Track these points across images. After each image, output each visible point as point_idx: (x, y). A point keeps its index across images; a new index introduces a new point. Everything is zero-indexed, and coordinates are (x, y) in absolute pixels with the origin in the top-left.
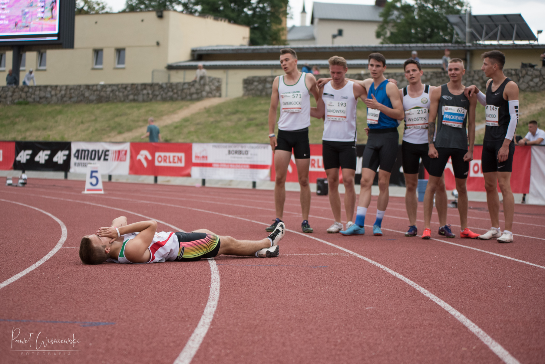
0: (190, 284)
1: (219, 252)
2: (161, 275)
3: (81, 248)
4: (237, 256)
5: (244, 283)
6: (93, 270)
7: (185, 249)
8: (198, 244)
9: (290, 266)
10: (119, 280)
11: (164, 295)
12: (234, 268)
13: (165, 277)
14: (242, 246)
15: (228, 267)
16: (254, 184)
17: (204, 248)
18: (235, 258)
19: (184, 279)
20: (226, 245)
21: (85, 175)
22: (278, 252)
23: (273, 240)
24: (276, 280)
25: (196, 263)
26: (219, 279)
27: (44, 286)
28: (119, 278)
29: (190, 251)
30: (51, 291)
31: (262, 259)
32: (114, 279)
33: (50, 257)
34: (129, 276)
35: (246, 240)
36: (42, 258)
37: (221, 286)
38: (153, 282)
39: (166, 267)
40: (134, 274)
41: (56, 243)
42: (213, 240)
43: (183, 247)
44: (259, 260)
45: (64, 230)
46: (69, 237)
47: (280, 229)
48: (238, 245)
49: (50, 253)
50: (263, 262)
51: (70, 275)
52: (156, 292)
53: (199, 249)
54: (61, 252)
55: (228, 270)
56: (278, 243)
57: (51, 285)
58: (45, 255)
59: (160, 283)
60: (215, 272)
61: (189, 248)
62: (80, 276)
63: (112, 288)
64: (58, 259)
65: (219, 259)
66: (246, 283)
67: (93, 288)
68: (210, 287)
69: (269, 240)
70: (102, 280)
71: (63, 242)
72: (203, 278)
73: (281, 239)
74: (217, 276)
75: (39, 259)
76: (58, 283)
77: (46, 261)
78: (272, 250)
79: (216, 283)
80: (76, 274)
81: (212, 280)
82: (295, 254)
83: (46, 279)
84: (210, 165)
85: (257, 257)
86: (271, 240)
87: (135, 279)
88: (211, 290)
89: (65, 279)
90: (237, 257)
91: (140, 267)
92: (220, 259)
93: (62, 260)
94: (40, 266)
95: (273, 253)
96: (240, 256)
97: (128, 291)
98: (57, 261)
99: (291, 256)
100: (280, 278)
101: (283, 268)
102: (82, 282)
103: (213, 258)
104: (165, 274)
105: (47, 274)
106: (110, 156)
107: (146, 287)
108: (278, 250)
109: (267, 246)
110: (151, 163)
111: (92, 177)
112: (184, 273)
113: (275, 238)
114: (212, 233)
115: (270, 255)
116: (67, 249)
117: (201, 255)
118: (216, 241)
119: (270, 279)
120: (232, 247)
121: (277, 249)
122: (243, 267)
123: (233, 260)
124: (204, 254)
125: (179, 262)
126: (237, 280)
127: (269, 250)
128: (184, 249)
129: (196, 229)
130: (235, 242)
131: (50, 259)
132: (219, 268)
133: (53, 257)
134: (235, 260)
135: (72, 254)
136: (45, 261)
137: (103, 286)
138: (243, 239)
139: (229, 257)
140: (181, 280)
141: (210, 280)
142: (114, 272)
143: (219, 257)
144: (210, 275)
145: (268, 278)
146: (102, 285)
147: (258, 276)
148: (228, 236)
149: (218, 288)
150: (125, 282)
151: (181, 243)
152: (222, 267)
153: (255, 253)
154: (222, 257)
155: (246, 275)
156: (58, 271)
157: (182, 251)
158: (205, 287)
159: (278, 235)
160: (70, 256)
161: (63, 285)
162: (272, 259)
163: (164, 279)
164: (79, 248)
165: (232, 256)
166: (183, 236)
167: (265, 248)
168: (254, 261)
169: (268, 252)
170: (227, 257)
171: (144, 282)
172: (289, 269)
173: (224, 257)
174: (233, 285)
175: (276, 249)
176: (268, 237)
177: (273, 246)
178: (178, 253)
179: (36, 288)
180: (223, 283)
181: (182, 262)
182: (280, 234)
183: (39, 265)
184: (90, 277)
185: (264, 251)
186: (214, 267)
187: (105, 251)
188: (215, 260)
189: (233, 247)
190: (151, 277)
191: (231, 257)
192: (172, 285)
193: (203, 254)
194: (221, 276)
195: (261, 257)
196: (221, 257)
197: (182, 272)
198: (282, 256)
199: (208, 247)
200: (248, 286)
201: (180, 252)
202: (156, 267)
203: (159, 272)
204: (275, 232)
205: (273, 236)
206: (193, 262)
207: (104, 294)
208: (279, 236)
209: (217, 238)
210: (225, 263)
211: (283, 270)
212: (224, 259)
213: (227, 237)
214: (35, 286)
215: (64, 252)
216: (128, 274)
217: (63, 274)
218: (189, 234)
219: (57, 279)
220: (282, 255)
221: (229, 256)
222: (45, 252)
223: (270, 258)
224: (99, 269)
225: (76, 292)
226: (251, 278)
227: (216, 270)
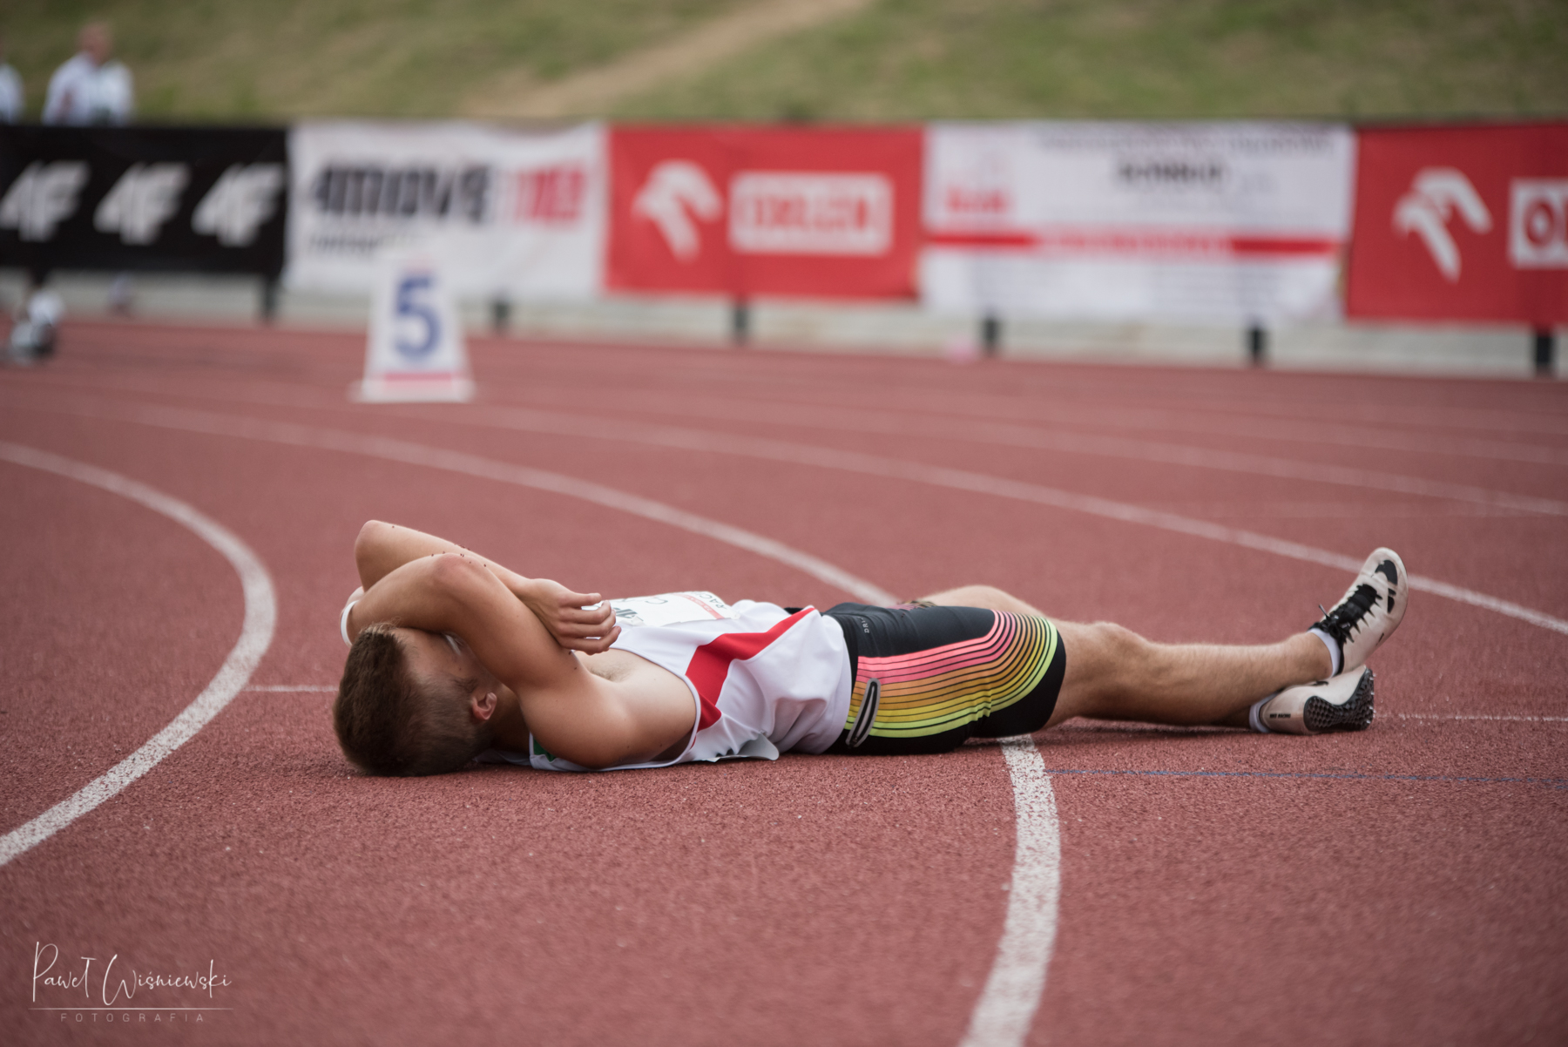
0: (905, 876)
1: (1058, 705)
2: (757, 828)
3: (348, 684)
4: (1152, 726)
5: (1184, 867)
6: (408, 805)
7: (883, 691)
8: (950, 665)
9: (1434, 777)
10: (541, 854)
11: (769, 933)
12: (1139, 791)
13: (778, 839)
14: (1176, 675)
15: (1106, 785)
16: (1257, 339)
17: (983, 686)
18: (1141, 735)
19: (878, 850)
20: (1096, 669)
21: (363, 300)
22: (1371, 702)
23: (1340, 643)
24: (1357, 853)
25: (938, 762)
26: (1054, 847)
27: (150, 897)
28: (541, 847)
29: (909, 703)
30: (187, 922)
31: (1286, 740)
32: (514, 848)
33: (181, 741)
34: (593, 834)
35: (1200, 641)
36: (142, 744)
37: (1067, 884)
38: (717, 863)
39: (785, 785)
40: (618, 823)
41: (214, 666)
42: (1027, 644)
43: (874, 684)
44: (1268, 746)
45: (260, 594)
46: (283, 629)
47: (1380, 583)
48: (1161, 671)
49: (184, 716)
50: (1290, 757)
51: (290, 835)
52: (733, 919)
53: (957, 690)
54: (243, 711)
55: (1107, 798)
56: (1368, 655)
57: (188, 889)
58: (157, 730)
59: (754, 870)
60: (1036, 808)
61: (906, 687)
62: (338, 836)
63: (503, 900)
64: (225, 749)
65: (1059, 743)
66: (1198, 868)
67: (407, 901)
68: (1007, 893)
69: (1321, 644)
70: (452, 856)
71: (255, 660)
72: (974, 843)
73: (1382, 638)
74: (1049, 829)
75: (126, 753)
76: (224, 878)
77: (163, 763)
78: (1338, 691)
79: (1038, 870)
80: (320, 827)
81: (1021, 852)
82: (1463, 711)
83: (163, 859)
84: (1017, 241)
85: (1257, 732)
86: (1330, 644)
87: (624, 850)
88: (1014, 907)
89: (261, 857)
90: (1156, 731)
91: (653, 788)
92: (1066, 743)
93: (248, 756)
94: (132, 786)
95: (1343, 708)
96: (1169, 723)
97: (588, 913)
98: (221, 760)
99: (1440, 725)
100: (1378, 841)
101: (1395, 790)
102: (350, 870)
103: (1028, 736)
104: (780, 823)
105: (166, 829)
106: (503, 198)
107: (678, 893)
108: (1367, 694)
109: (1310, 674)
110: (713, 231)
111: (404, 309)
112: (876, 817)
113: (1353, 631)
114: (1024, 610)
115: (1322, 719)
116: (275, 695)
117: (966, 720)
118: (1043, 650)
119: (1322, 846)
120: (1127, 680)
121: (1364, 687)
122: (1185, 785)
123: (1134, 747)
124: (980, 714)
125: (853, 761)
126: (1151, 851)
127: (1324, 693)
128: (880, 694)
129: (945, 586)
130: (1145, 656)
131: (182, 748)
132: (1056, 789)
133: (200, 738)
134: (1145, 749)
135: (298, 722)
136: (159, 758)
137: (459, 887)
138: (1188, 637)
139: (1111, 731)
140: (860, 851)
141: (1008, 853)
142: (517, 813)
143: (1061, 731)
144: (1011, 825)
145: (1311, 845)
146: (453, 883)
147: (1262, 834)
148: (1104, 624)
149: (1052, 896)
150: (571, 864)
151: (861, 659)
152: (1075, 783)
153: (1248, 708)
154: (1078, 730)
155: (1197, 827)
156: (226, 812)
157: (870, 701)
158: (981, 892)
159: (1367, 616)
160: (289, 733)
161: (249, 884)
162: (1336, 739)
163: (774, 847)
164: (334, 689)
165: (1129, 725)
166: (871, 626)
167: (1302, 682)
168: (1240, 751)
169: (1314, 704)
170: (1099, 730)
171: (669, 866)
172: (1425, 792)
173: (1086, 730)
174: (1128, 881)
175: (1359, 687)
176: (1317, 625)
177: (1340, 670)
178: (847, 712)
179: (108, 908)
180: (1079, 870)
181: (868, 760)
182: (1379, 609)
183: (127, 782)
184: (394, 843)
185: (1295, 700)
186: (1032, 786)
187: (471, 710)
188: (1040, 744)
189: (1129, 678)
190: (708, 838)
191: (1124, 731)
192: (815, 879)
193: (976, 717)
194: (1066, 829)
195: (1279, 728)
196: (1069, 730)
197: (865, 809)
198: (1392, 727)
199: (1000, 680)
200: (1209, 883)
201: (859, 709)
202: (735, 784)
203: (749, 812)
204: (1351, 599)
205: (1342, 621)
206: (927, 758)
207: (464, 932)
208: (1375, 619)
209: (1046, 633)
210: (1093, 763)
211: (1394, 801)
212: (1088, 742)
213: (1102, 630)
214: (103, 898)
215: (260, 711)
216: (588, 822)
217: (254, 826)
218: (902, 614)
219: (218, 855)
220: (1389, 720)
221: (1114, 724)
222: (158, 713)
223: (1325, 737)
224: (442, 799)
225: (318, 922)
226: (1225, 843)
227: (1043, 798)
